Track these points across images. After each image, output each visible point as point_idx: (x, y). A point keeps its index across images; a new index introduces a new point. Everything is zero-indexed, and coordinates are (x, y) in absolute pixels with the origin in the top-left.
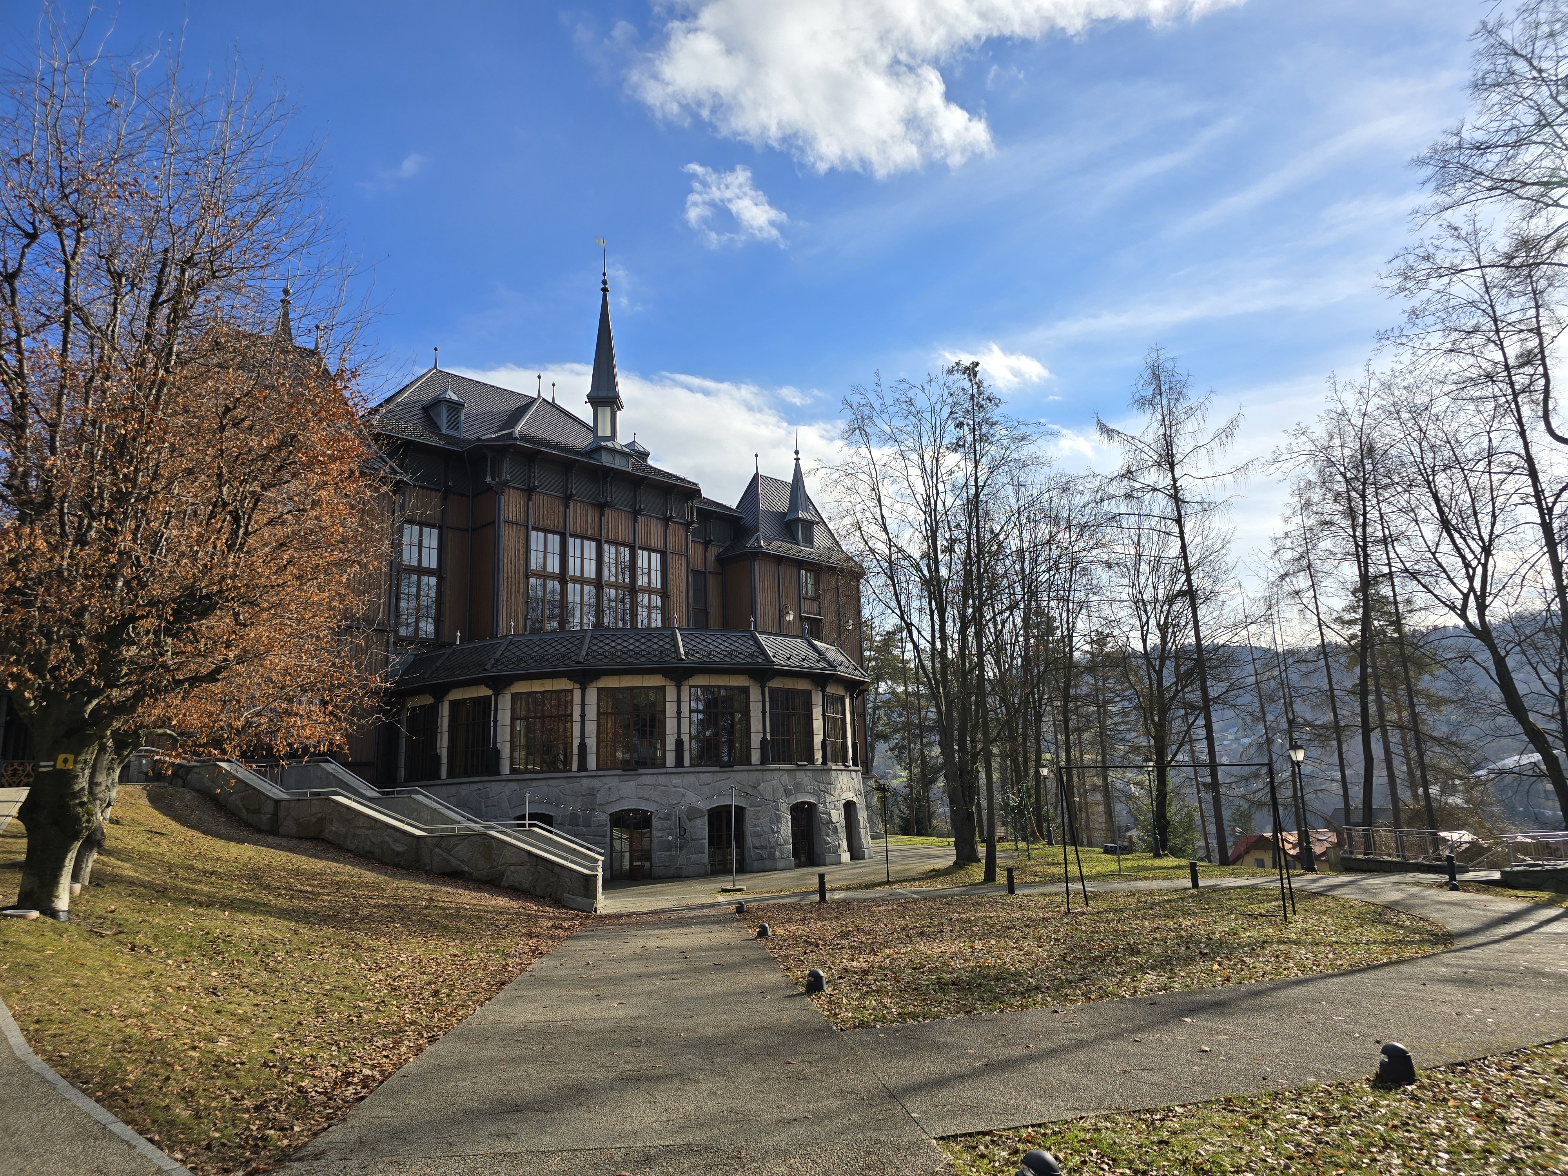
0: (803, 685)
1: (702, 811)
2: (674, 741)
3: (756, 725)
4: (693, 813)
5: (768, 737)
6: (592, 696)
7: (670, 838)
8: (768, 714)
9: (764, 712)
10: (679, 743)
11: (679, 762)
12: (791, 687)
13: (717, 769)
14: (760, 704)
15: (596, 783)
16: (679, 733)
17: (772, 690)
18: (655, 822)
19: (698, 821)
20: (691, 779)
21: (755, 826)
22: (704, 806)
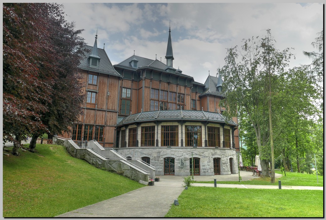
0: (217, 126)
1: (188, 158)
2: (181, 140)
3: (203, 136)
4: (185, 159)
5: (207, 139)
6: (160, 128)
7: (179, 165)
8: (207, 133)
9: (206, 133)
10: (182, 140)
11: (182, 145)
12: (214, 126)
13: (192, 147)
14: (205, 131)
15: (160, 150)
16: (182, 138)
17: (208, 127)
18: (176, 161)
19: (187, 161)
20: (185, 150)
21: (203, 163)
22: (189, 157)
